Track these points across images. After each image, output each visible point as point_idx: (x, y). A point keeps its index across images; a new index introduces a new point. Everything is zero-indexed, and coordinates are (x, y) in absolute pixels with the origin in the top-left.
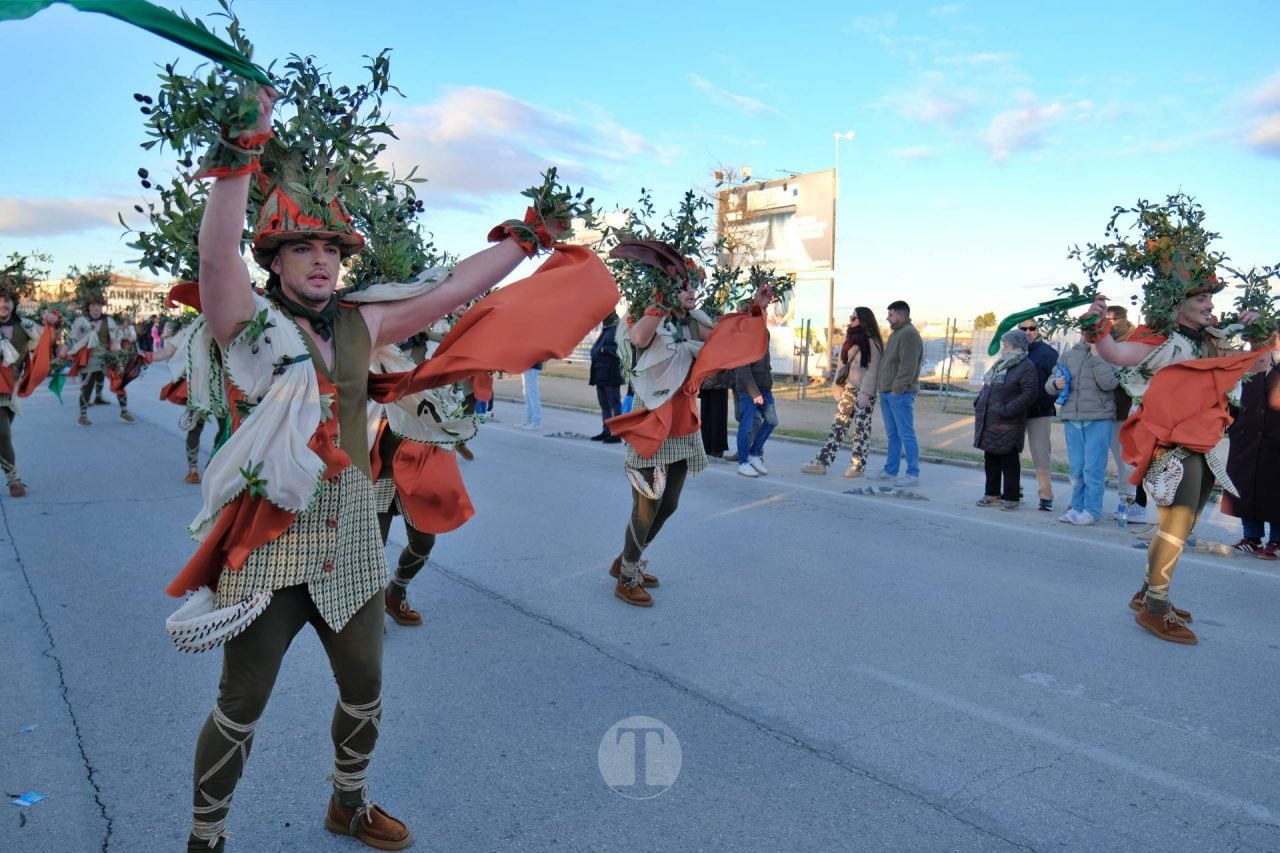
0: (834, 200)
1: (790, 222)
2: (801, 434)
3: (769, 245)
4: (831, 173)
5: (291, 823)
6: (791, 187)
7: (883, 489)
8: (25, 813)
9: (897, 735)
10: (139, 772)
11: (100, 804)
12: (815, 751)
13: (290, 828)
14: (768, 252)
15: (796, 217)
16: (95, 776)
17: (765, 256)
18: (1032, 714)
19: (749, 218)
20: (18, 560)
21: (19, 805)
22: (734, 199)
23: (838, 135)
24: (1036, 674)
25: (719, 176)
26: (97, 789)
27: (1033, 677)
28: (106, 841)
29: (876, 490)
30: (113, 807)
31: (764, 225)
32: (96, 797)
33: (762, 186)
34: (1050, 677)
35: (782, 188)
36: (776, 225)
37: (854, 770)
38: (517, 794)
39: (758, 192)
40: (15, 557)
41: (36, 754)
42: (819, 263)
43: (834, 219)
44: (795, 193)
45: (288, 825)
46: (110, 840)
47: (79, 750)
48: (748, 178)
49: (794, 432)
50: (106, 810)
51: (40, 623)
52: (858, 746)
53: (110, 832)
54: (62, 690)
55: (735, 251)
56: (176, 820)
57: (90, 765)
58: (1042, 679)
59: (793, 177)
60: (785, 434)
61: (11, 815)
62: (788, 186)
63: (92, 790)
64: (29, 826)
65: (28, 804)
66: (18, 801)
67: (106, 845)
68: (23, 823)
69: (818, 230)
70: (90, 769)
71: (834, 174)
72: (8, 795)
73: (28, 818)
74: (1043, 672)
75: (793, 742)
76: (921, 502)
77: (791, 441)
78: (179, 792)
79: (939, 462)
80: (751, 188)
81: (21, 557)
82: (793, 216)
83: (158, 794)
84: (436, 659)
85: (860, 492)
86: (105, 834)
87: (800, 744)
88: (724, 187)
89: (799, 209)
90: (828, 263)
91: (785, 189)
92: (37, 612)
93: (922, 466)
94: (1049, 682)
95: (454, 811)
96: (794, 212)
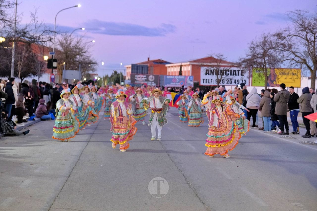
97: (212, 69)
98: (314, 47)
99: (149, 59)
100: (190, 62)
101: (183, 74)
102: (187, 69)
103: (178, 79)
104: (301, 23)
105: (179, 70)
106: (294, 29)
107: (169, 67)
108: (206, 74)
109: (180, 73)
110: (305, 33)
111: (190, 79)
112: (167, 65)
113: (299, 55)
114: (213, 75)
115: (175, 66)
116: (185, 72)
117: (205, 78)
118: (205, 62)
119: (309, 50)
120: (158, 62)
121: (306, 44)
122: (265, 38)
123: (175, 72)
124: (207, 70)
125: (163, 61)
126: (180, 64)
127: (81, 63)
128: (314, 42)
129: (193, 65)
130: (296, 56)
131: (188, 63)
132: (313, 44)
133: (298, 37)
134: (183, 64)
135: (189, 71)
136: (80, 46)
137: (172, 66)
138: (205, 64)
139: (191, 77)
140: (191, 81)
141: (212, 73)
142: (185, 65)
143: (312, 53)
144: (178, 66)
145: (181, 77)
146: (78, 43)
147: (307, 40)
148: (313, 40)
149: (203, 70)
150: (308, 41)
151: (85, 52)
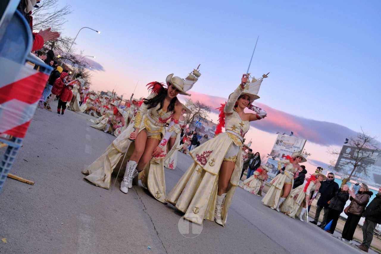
22: (348, 150)
25: (347, 140)
55: (357, 167)
89: (376, 162)
91: (373, 153)
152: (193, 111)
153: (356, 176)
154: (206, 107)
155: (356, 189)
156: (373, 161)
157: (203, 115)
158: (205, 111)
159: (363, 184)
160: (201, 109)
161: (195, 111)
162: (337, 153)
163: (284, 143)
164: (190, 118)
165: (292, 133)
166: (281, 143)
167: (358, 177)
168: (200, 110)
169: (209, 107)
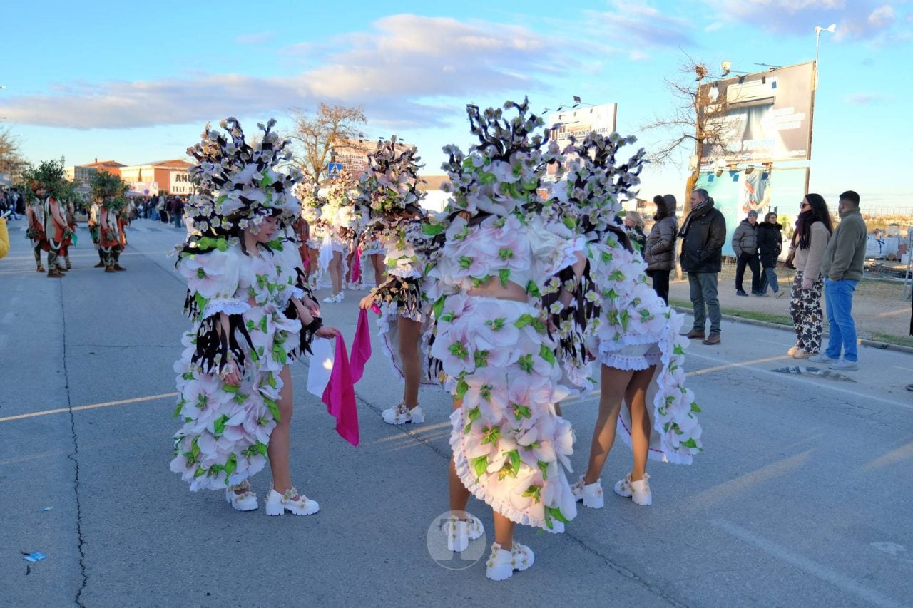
0: (813, 93)
1: (768, 114)
2: (753, 315)
3: (747, 135)
4: (810, 66)
5: (211, 593)
6: (769, 80)
7: (810, 369)
8: (30, 567)
9: (727, 580)
10: (114, 547)
11: (82, 566)
12: (647, 585)
13: (210, 597)
14: (745, 142)
15: (774, 109)
16: (84, 546)
17: (743, 146)
18: (866, 577)
19: (729, 110)
20: (67, 387)
21: (28, 561)
22: (714, 93)
23: (819, 29)
24: (887, 543)
25: (700, 70)
26: (83, 556)
27: (883, 546)
28: (80, 591)
29: (803, 370)
30: (90, 568)
31: (744, 117)
32: (81, 560)
33: (741, 80)
34: (901, 548)
35: (761, 80)
36: (754, 117)
37: (677, 604)
38: (387, 591)
39: (737, 86)
40: (65, 385)
41: (47, 527)
42: (795, 153)
43: (812, 110)
44: (774, 85)
45: (208, 594)
46: (83, 591)
47: (77, 526)
48: (728, 72)
49: (746, 313)
50: (85, 570)
51: (71, 434)
52: (688, 585)
53: (84, 586)
54: (75, 484)
56: (131, 582)
57: (82, 539)
58: (892, 548)
59: (773, 70)
60: (738, 315)
61: (21, 567)
62: (766, 80)
63: (79, 556)
64: (31, 574)
65: (34, 560)
66: (28, 558)
67: (79, 594)
68: (28, 572)
69: (795, 120)
70: (81, 541)
71: (814, 66)
72: (22, 553)
73: (32, 570)
74: (896, 542)
75: (632, 576)
76: (847, 383)
77: (742, 322)
78: (138, 563)
79: (884, 347)
80: (733, 82)
81: (70, 385)
82: (772, 108)
83: (124, 563)
84: (358, 485)
85: (787, 371)
86: (80, 586)
87: (638, 578)
88: (703, 82)
89: (777, 101)
90: (805, 152)
91: (764, 82)
92: (71, 426)
93: (861, 351)
94: (898, 552)
95: (334, 598)
96: (773, 104)
97: (187, 174)
98: (315, 151)
99: (96, 160)
100: (151, 164)
101: (143, 179)
102: (149, 173)
103: (139, 186)
104: (301, 123)
105: (138, 175)
106: (292, 130)
107: (125, 171)
108: (177, 181)
109: (140, 179)
110: (305, 135)
111: (153, 186)
112: (121, 169)
113: (298, 160)
114: (186, 181)
115: (133, 170)
116: (146, 177)
117: (176, 186)
118: (178, 166)
119: (310, 154)
120: (109, 164)
121: (306, 148)
122: (255, 138)
123: (133, 178)
124: (178, 176)
125: (116, 163)
126: (139, 168)
127: (9, 163)
128: (316, 145)
129: (156, 169)
130: (295, 161)
131: (150, 166)
132: (314, 148)
133: (298, 140)
134: (142, 167)
135: (151, 177)
136: (9, 141)
137: (129, 170)
138: (177, 168)
139: (155, 184)
140: (155, 188)
141: (185, 179)
142: (146, 169)
143: (313, 158)
144: (137, 170)
145: (140, 184)
146: (3, 136)
147: (307, 142)
148: (315, 143)
149: (173, 175)
150: (308, 144)
151: (15, 150)
152: (318, 137)
153: (746, 151)
154: (350, 111)
155: (754, 181)
156: (770, 101)
157: (348, 135)
158: (350, 125)
159: (763, 164)
160: (341, 122)
161: (324, 133)
162: (650, 125)
163: (568, 131)
164: (320, 157)
165: (577, 99)
166: (563, 133)
167: (751, 152)
168: (336, 127)
169: (356, 109)
